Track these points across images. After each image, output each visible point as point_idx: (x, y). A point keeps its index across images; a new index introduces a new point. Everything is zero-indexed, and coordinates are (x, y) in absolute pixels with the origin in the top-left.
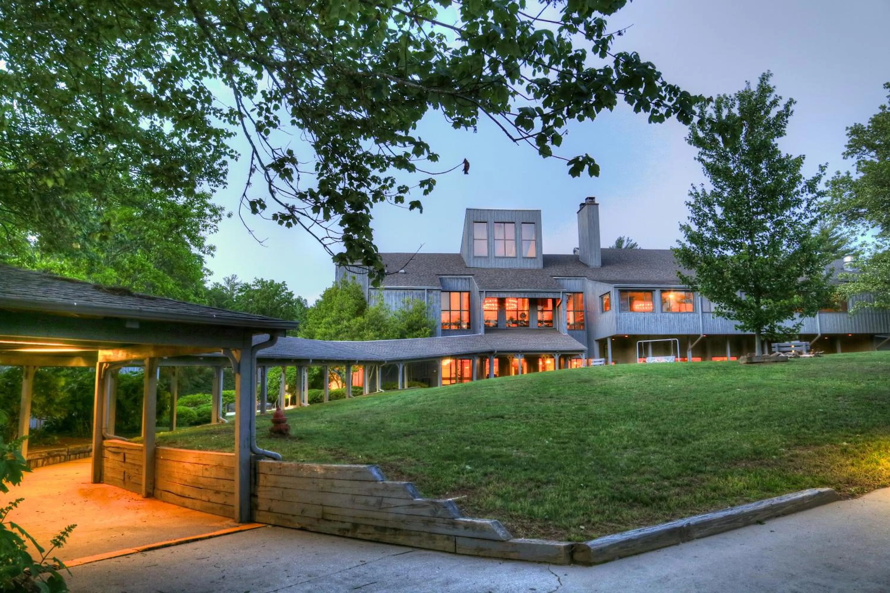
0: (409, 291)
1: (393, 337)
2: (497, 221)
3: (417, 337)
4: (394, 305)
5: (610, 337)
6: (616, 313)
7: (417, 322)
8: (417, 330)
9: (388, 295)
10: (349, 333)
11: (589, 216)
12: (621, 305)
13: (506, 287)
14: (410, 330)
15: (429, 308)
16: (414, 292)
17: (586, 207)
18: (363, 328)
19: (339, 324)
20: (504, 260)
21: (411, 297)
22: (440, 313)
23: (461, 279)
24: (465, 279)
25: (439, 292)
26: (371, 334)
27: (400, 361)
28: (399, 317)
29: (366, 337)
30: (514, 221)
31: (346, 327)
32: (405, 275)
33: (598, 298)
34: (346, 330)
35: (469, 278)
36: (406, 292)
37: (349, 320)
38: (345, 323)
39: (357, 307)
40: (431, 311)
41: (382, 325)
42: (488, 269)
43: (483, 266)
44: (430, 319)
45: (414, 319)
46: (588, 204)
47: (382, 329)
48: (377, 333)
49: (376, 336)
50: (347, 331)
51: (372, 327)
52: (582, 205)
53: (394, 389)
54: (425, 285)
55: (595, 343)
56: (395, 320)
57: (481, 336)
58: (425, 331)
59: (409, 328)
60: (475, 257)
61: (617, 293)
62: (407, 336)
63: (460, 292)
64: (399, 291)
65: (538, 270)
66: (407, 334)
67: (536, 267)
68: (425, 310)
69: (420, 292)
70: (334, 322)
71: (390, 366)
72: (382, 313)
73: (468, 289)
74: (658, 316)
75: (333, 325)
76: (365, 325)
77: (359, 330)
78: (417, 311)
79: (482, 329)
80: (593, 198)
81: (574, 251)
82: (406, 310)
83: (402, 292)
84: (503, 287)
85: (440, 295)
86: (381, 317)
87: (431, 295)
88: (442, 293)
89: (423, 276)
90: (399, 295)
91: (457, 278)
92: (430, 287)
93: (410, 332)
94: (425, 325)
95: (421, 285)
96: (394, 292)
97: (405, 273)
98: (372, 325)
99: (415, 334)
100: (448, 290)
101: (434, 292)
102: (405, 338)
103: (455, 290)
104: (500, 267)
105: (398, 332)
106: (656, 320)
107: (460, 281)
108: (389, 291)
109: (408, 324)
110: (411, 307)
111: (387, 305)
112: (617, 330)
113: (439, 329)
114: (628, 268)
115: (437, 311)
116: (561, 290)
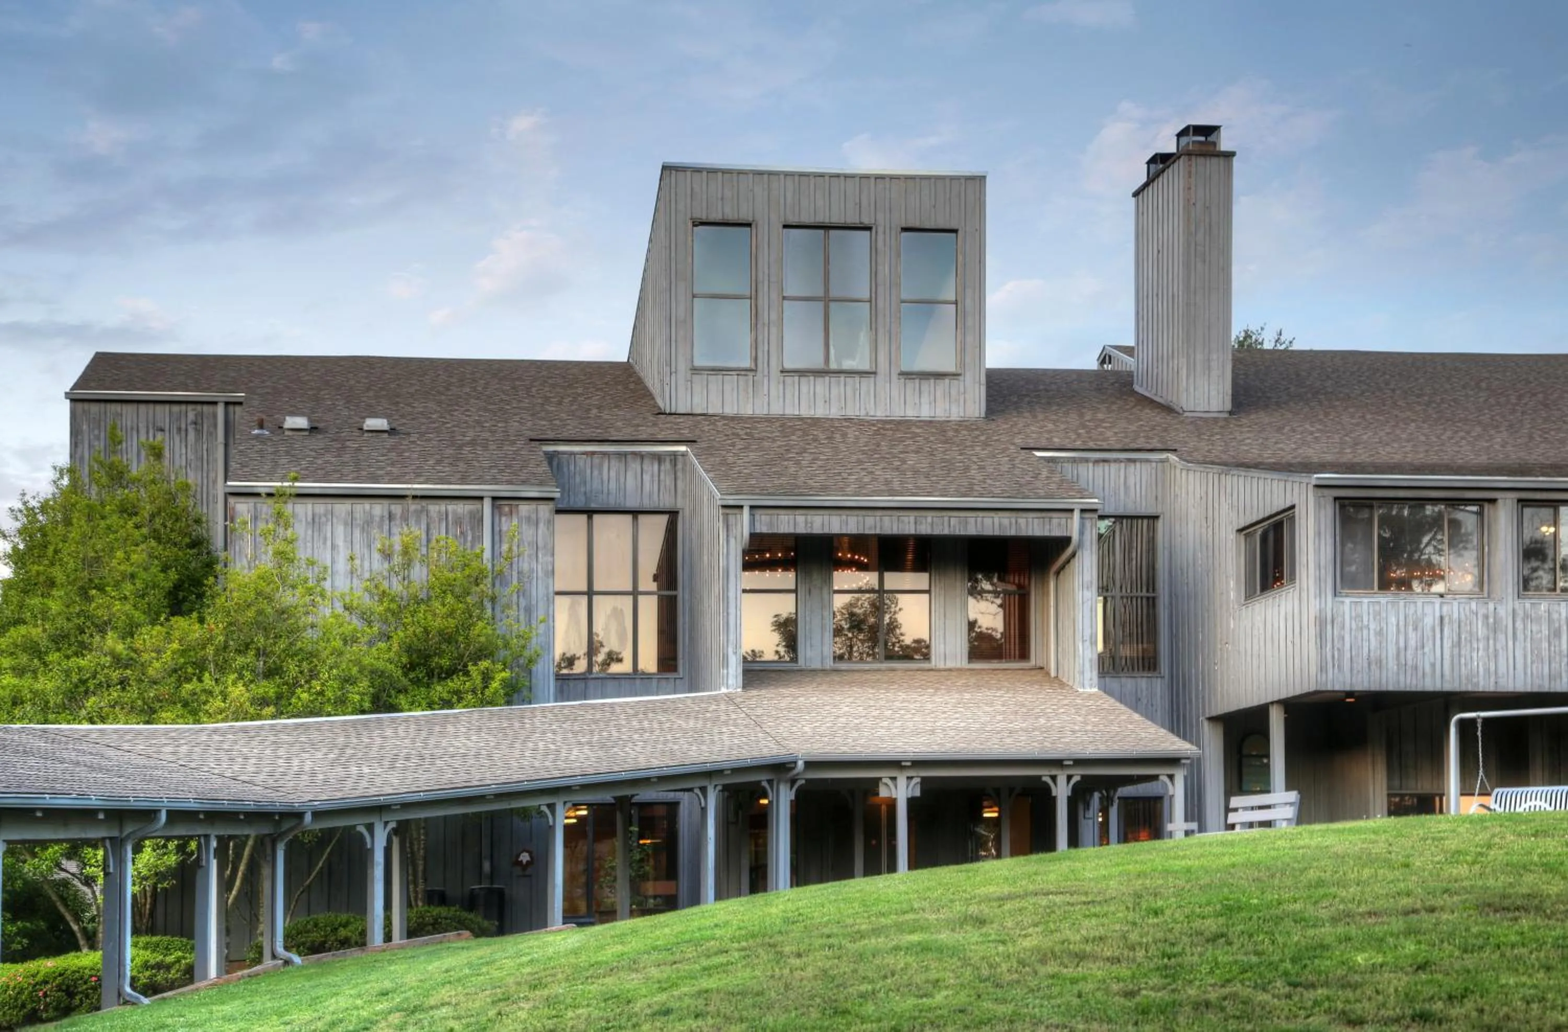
0: (413, 506)
1: (341, 704)
2: (792, 220)
3: (448, 704)
4: (342, 565)
5: (1279, 702)
6: (1320, 593)
7: (448, 638)
8: (450, 673)
9: (314, 522)
10: (133, 692)
11: (1189, 204)
12: (1341, 561)
13: (842, 491)
14: (420, 673)
15: (499, 577)
16: (435, 508)
17: (1178, 169)
18: (201, 666)
19: (83, 648)
20: (820, 385)
21: (419, 531)
22: (550, 602)
23: (641, 456)
24: (659, 458)
25: (545, 510)
26: (238, 691)
27: (379, 809)
28: (366, 618)
29: (218, 703)
30: (866, 221)
31: (117, 661)
32: (390, 441)
33: (1232, 536)
34: (115, 675)
35: (674, 455)
36: (397, 508)
37: (130, 631)
38: (113, 642)
39: (173, 575)
40: (508, 592)
41: (290, 653)
42: (753, 420)
43: (730, 410)
44: (501, 628)
45: (437, 623)
46: (1189, 154)
47: (292, 668)
48: (268, 688)
49: (263, 702)
50: (123, 683)
51: (240, 660)
52: (1160, 162)
53: (345, 943)
54: (480, 480)
55: (1206, 727)
56: (347, 629)
57: (730, 698)
58: (487, 678)
59: (409, 668)
60: (695, 370)
61: (1329, 511)
62: (402, 700)
63: (635, 513)
64: (366, 505)
65: (963, 425)
66: (403, 691)
67: (956, 413)
68: (486, 586)
69: (462, 508)
70: (59, 640)
71: (326, 836)
72: (287, 598)
73: (666, 502)
74: (1502, 611)
75: (53, 657)
76: (210, 650)
77: (179, 674)
78: (447, 588)
79: (734, 671)
80: (1209, 131)
81: (1105, 359)
82: (397, 587)
83: (378, 509)
84: (824, 489)
85: (550, 523)
86: (282, 612)
87: (509, 525)
88: (561, 519)
89: (473, 443)
90: (368, 522)
91: (623, 456)
92: (503, 490)
93: (417, 682)
94: (482, 653)
95: (463, 480)
96: (342, 507)
97: (392, 431)
98: (243, 650)
99: (439, 690)
100: (580, 503)
101: (524, 509)
102: (393, 708)
103: (612, 503)
104: (805, 412)
105: (364, 684)
106: (1495, 628)
107: (635, 466)
108: (321, 507)
109: (409, 650)
110: (419, 573)
111: (311, 563)
112: (1322, 669)
113: (544, 673)
114: (1346, 419)
115: (538, 591)
116: (1078, 503)
